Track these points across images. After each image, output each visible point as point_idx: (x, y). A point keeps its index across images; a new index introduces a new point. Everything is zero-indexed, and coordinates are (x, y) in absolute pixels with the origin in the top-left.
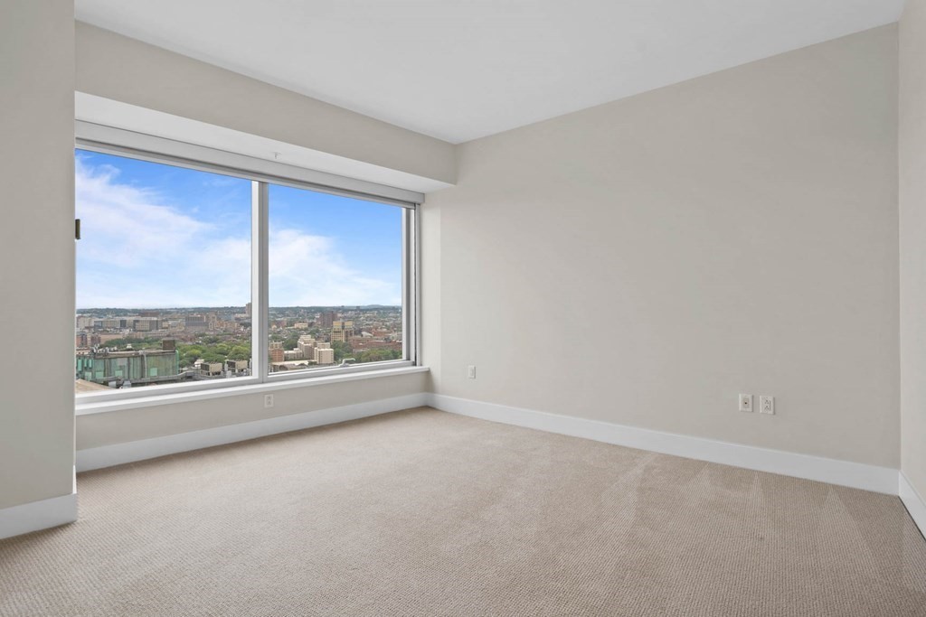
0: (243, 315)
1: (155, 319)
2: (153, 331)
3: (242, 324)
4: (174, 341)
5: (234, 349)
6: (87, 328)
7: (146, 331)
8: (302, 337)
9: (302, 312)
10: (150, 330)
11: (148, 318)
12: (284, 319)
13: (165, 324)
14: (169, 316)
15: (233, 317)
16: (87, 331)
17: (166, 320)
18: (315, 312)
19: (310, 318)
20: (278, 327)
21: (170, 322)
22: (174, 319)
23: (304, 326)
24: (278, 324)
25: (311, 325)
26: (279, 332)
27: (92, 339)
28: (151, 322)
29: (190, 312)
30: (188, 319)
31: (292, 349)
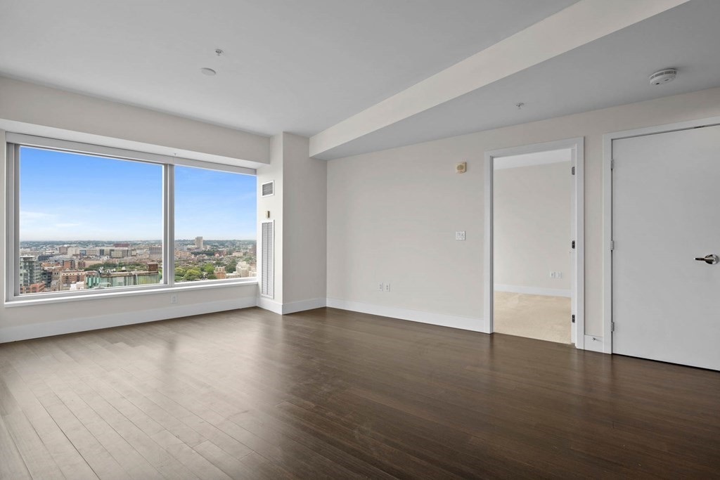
0: (193, 246)
1: (126, 249)
2: (125, 258)
3: (192, 253)
4: (157, 265)
5: (188, 272)
6: (74, 255)
7: (120, 258)
8: (239, 263)
9: (237, 245)
10: (123, 257)
11: (121, 248)
12: (225, 250)
13: (134, 253)
14: (137, 247)
15: (185, 248)
16: (75, 257)
17: (135, 250)
18: (247, 244)
19: (244, 249)
20: (220, 255)
21: (138, 252)
22: (141, 249)
23: (241, 254)
24: (220, 253)
25: (245, 254)
26: (221, 259)
27: (79, 263)
28: (123, 251)
29: (152, 244)
30: (151, 249)
31: (232, 273)
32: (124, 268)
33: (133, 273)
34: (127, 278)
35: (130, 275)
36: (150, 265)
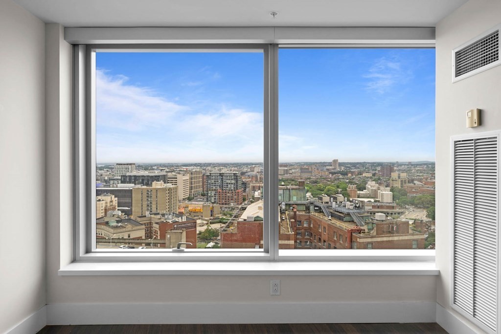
0: (331, 167)
1: (286, 168)
2: (286, 175)
3: (330, 173)
4: (304, 182)
5: (327, 188)
6: (258, 172)
7: (282, 175)
8: (369, 183)
9: (367, 166)
10: (284, 175)
11: (283, 168)
12: (356, 170)
13: (291, 172)
14: (292, 167)
15: (325, 168)
16: (258, 174)
17: (291, 170)
18: (376, 166)
19: (373, 170)
20: (352, 175)
21: (293, 171)
22: (295, 169)
23: (369, 175)
24: (352, 173)
25: (374, 175)
26: (353, 179)
27: (260, 178)
28: (284, 170)
29: (302, 165)
30: (301, 169)
31: (362, 191)
32: (283, 183)
33: (288, 187)
34: (285, 190)
35: (287, 189)
36: (299, 182)
